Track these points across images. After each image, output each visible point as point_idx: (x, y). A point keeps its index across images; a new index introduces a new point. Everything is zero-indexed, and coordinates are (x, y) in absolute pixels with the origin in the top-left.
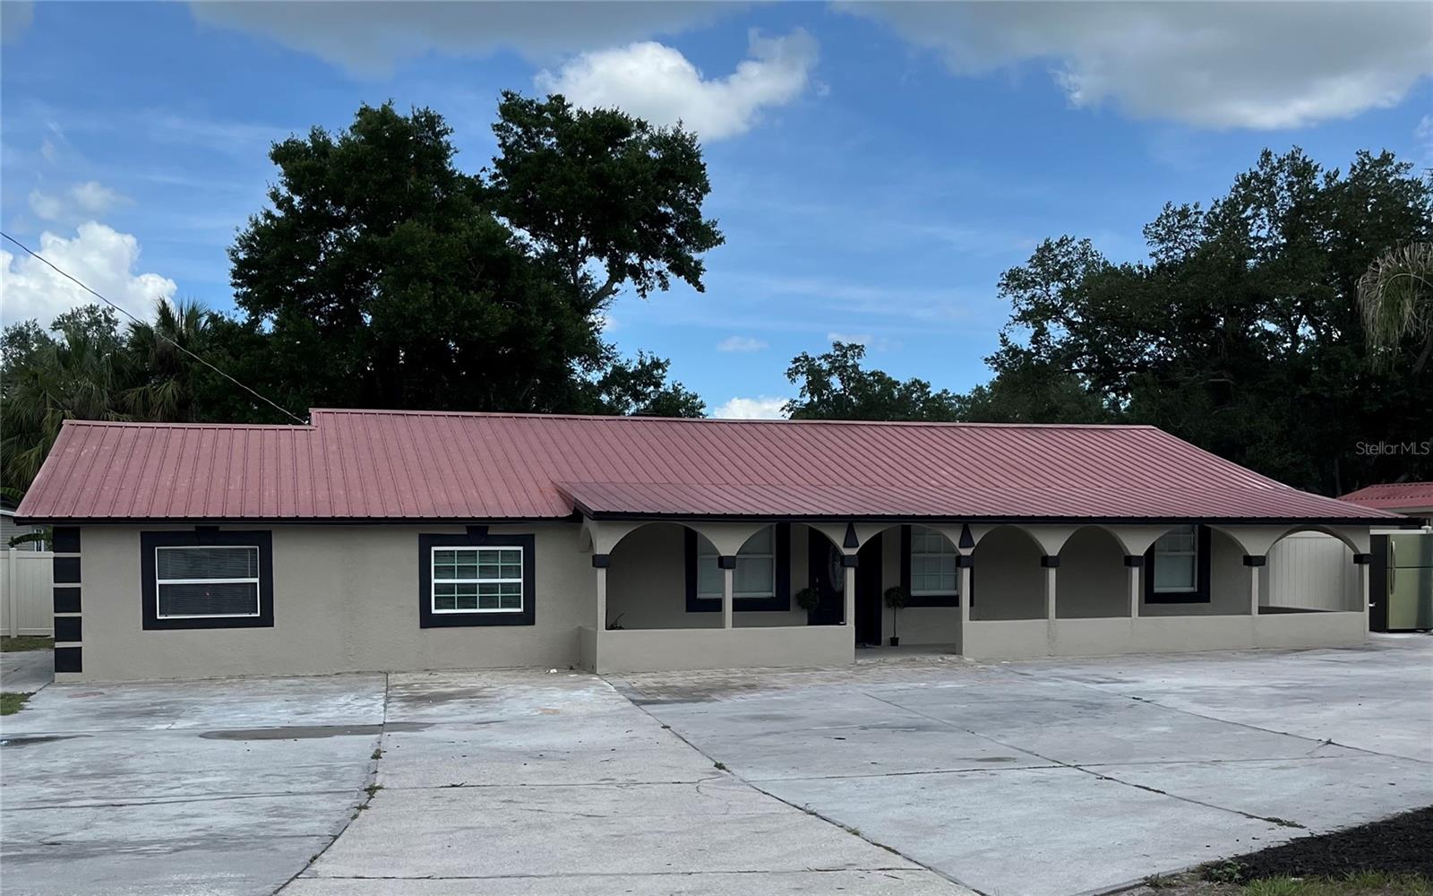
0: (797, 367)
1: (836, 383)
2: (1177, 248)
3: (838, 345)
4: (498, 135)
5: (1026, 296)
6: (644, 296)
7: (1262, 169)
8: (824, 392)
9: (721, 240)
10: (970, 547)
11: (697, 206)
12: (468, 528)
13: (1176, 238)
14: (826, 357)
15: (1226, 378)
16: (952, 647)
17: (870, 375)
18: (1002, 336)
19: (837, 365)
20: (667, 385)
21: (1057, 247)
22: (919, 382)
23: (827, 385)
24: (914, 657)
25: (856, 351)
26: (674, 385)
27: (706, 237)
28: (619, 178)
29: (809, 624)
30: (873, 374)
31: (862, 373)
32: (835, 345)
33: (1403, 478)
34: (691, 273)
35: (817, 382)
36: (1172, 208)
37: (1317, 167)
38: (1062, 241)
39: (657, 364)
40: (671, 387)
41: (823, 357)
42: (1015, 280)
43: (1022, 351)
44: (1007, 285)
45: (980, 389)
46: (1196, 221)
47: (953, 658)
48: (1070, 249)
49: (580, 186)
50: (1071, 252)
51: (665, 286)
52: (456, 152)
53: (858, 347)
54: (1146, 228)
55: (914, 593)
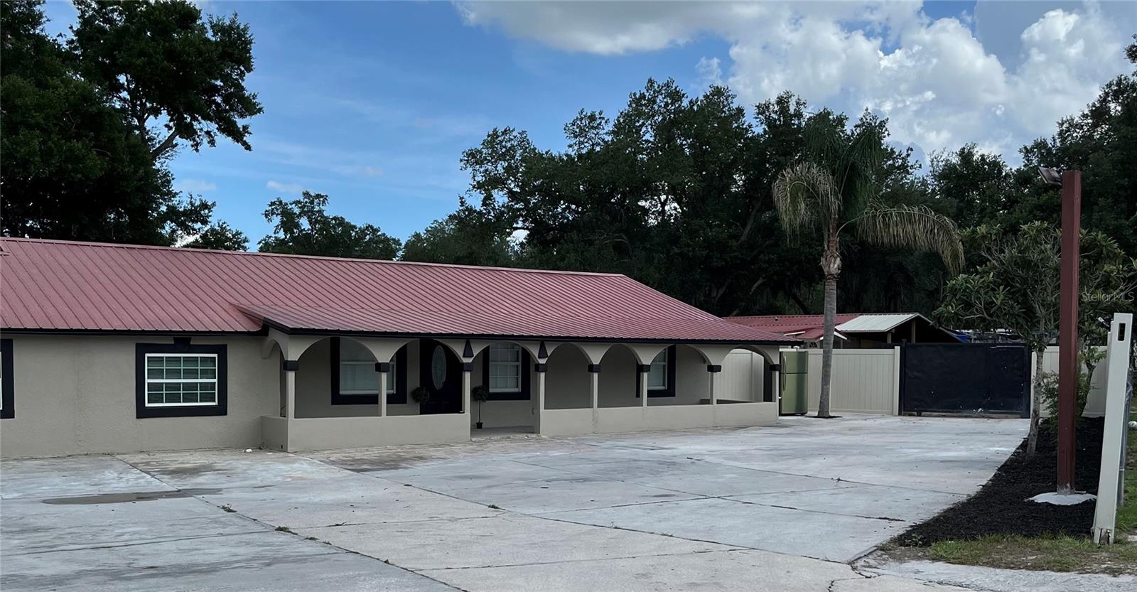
0: (273, 209)
1: (305, 223)
2: (587, 142)
3: (306, 194)
4: (78, 9)
5: (482, 170)
6: (197, 150)
7: (648, 91)
8: (295, 231)
9: (260, 110)
10: (545, 358)
11: (240, 81)
12: (175, 339)
13: (586, 135)
14: (297, 203)
15: (624, 239)
16: (532, 428)
17: (332, 219)
18: (461, 198)
19: (306, 209)
20: (214, 221)
21: (502, 135)
22: (372, 227)
23: (297, 226)
24: (509, 436)
25: (322, 199)
26: (219, 223)
27: (250, 107)
28: (188, 55)
29: (421, 414)
30: (335, 218)
31: (327, 218)
32: (304, 194)
33: (735, 313)
34: (237, 135)
35: (289, 222)
36: (584, 113)
37: (684, 95)
38: (505, 131)
39: (204, 206)
40: (217, 225)
41: (294, 203)
42: (473, 158)
43: (475, 211)
44: (467, 161)
45: (417, 236)
46: (600, 124)
47: (534, 436)
48: (512, 137)
49: (157, 59)
50: (512, 140)
51: (212, 143)
52: (48, 20)
53: (322, 197)
54: (567, 126)
55: (491, 390)
